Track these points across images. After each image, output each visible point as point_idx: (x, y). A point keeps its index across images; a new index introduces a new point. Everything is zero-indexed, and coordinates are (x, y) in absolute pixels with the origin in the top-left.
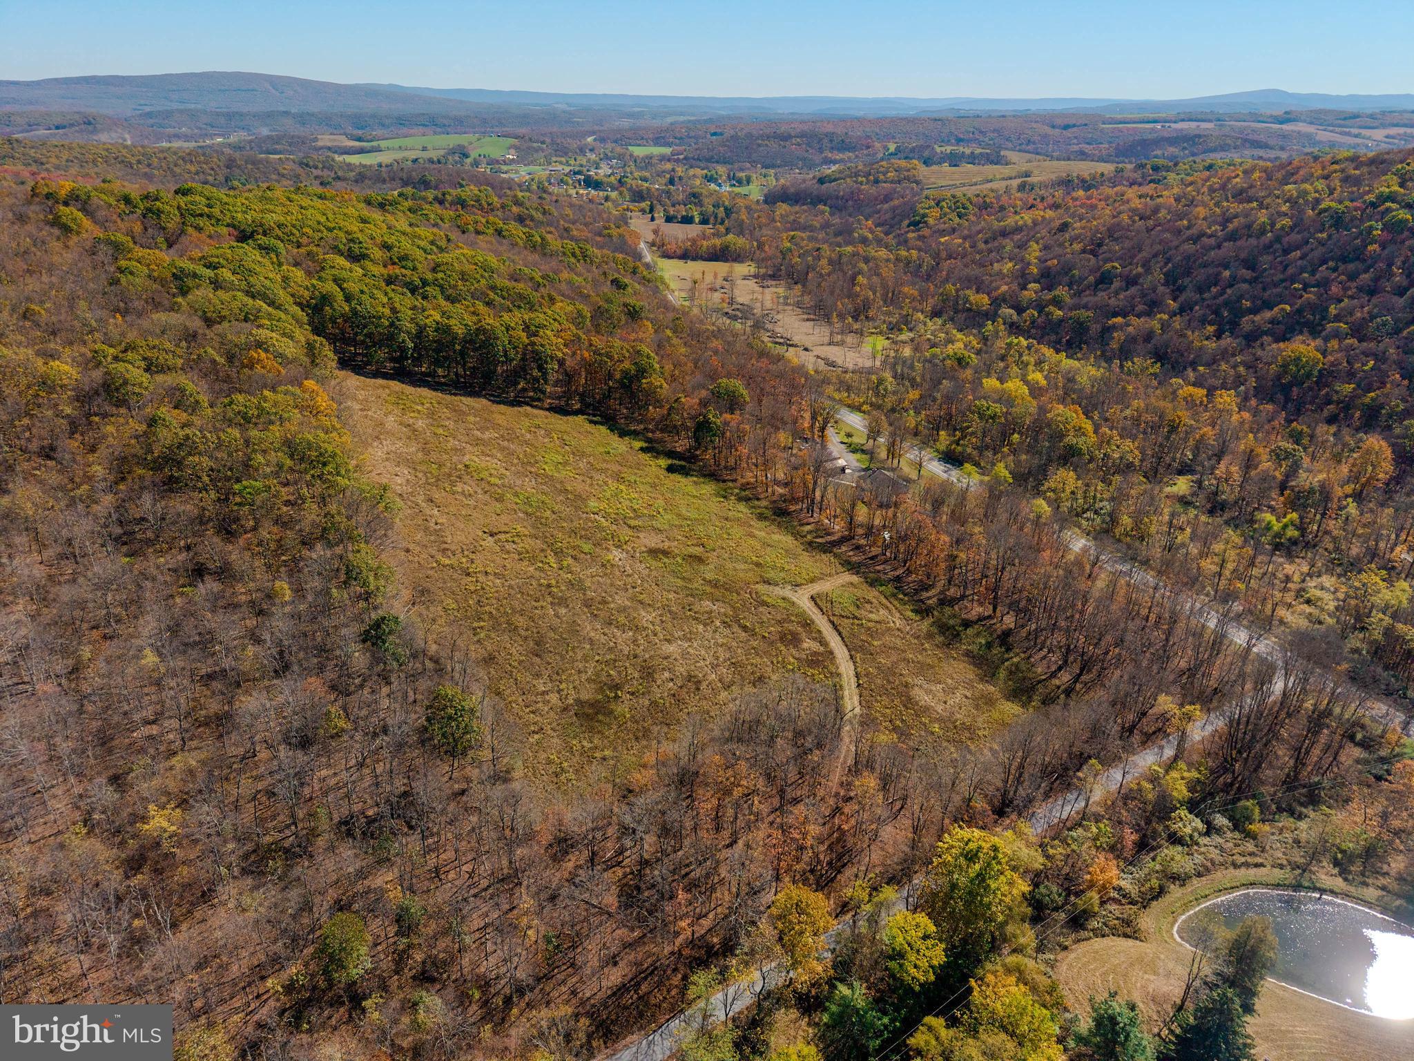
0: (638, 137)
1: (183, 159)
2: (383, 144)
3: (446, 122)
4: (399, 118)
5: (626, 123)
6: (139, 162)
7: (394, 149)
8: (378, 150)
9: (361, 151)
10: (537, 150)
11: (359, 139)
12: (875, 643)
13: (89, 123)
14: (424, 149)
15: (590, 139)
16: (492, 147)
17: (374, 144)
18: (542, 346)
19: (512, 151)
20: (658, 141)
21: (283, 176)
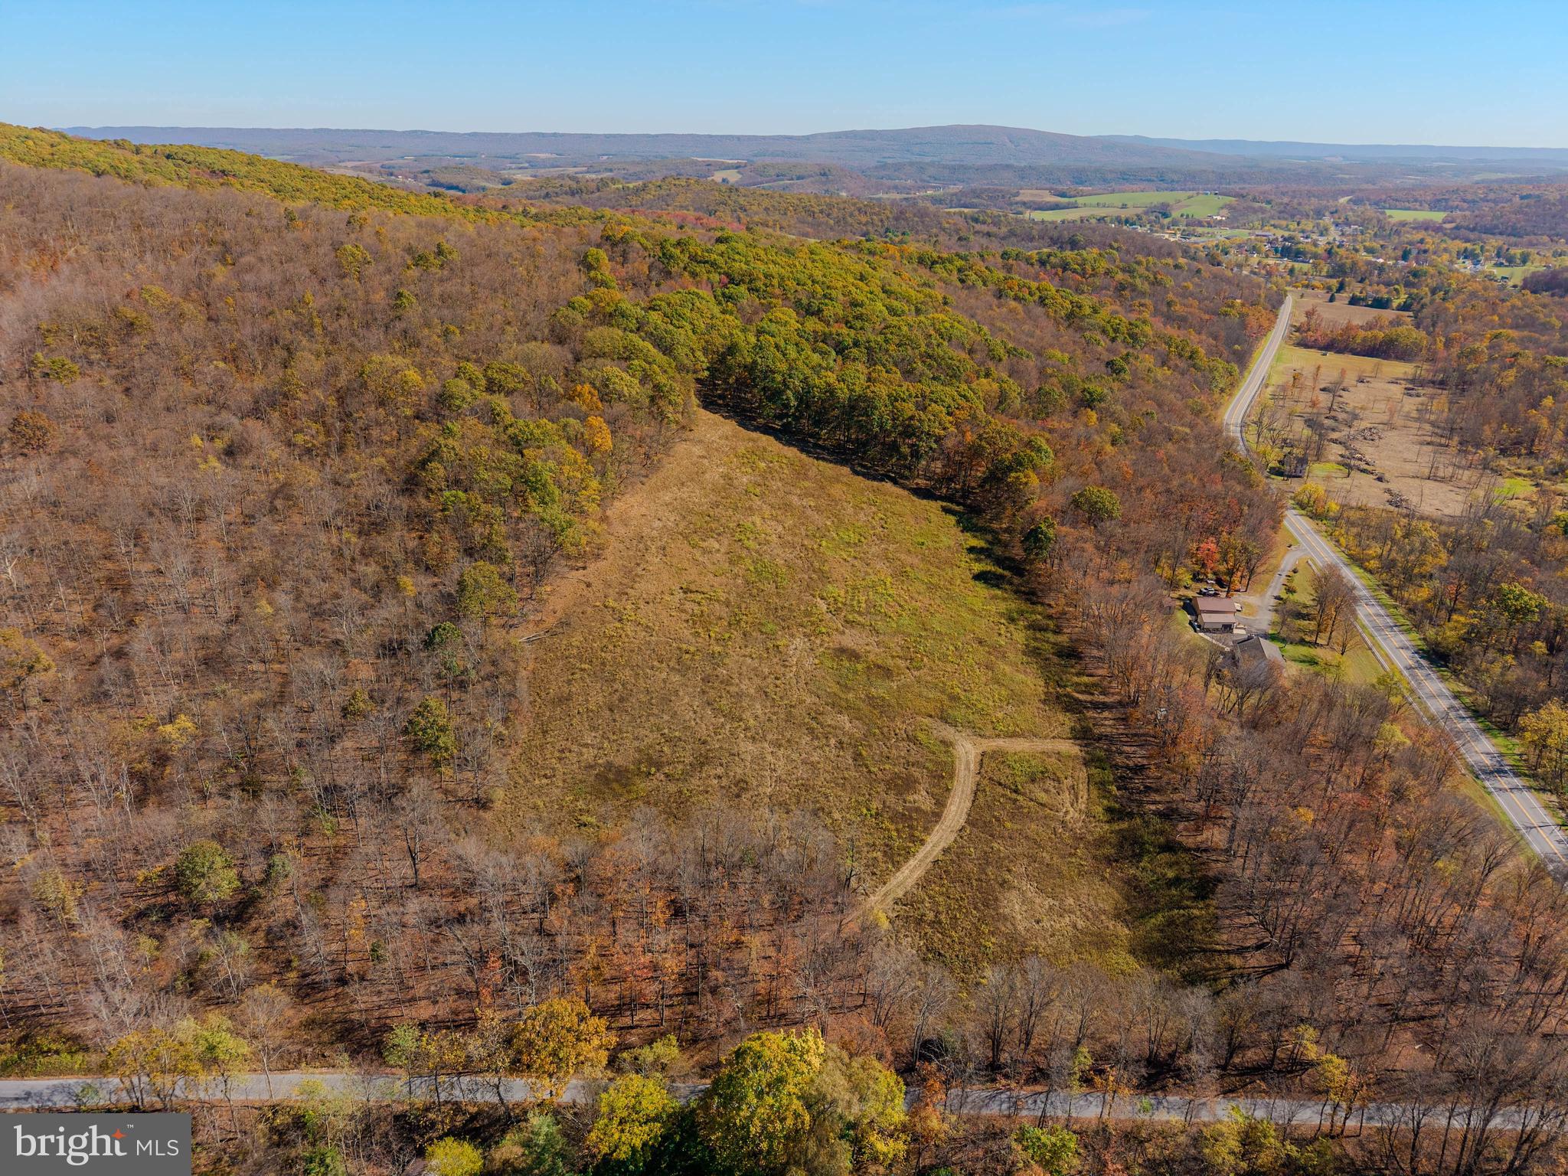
0: (1408, 199)
1: (859, 210)
2: (1080, 200)
3: (1176, 178)
4: (1123, 173)
5: (1411, 180)
6: (821, 212)
7: (1091, 206)
8: (1075, 206)
9: (1056, 207)
10: (1255, 211)
11: (1063, 195)
12: (1009, 825)
13: (824, 174)
14: (1124, 206)
15: (1343, 200)
16: (1205, 206)
17: (1072, 200)
18: (920, 421)
19: (1225, 212)
20: (1434, 206)
21: (944, 230)
